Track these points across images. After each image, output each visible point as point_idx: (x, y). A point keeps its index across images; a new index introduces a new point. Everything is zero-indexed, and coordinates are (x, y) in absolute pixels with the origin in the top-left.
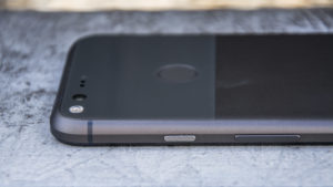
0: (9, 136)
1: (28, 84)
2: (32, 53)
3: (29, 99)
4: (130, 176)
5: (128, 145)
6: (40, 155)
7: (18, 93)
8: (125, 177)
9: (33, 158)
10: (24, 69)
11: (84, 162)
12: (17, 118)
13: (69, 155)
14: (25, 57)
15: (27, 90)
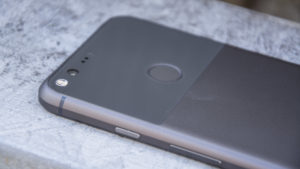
0: (10, 87)
1: (58, 43)
2: (83, 16)
3: (48, 58)
4: (70, 153)
5: (89, 125)
6: (19, 112)
7: (45, 50)
8: (66, 153)
9: (12, 113)
10: (65, 29)
11: (45, 129)
12: (27, 73)
13: (40, 119)
14: (75, 18)
15: (53, 49)
